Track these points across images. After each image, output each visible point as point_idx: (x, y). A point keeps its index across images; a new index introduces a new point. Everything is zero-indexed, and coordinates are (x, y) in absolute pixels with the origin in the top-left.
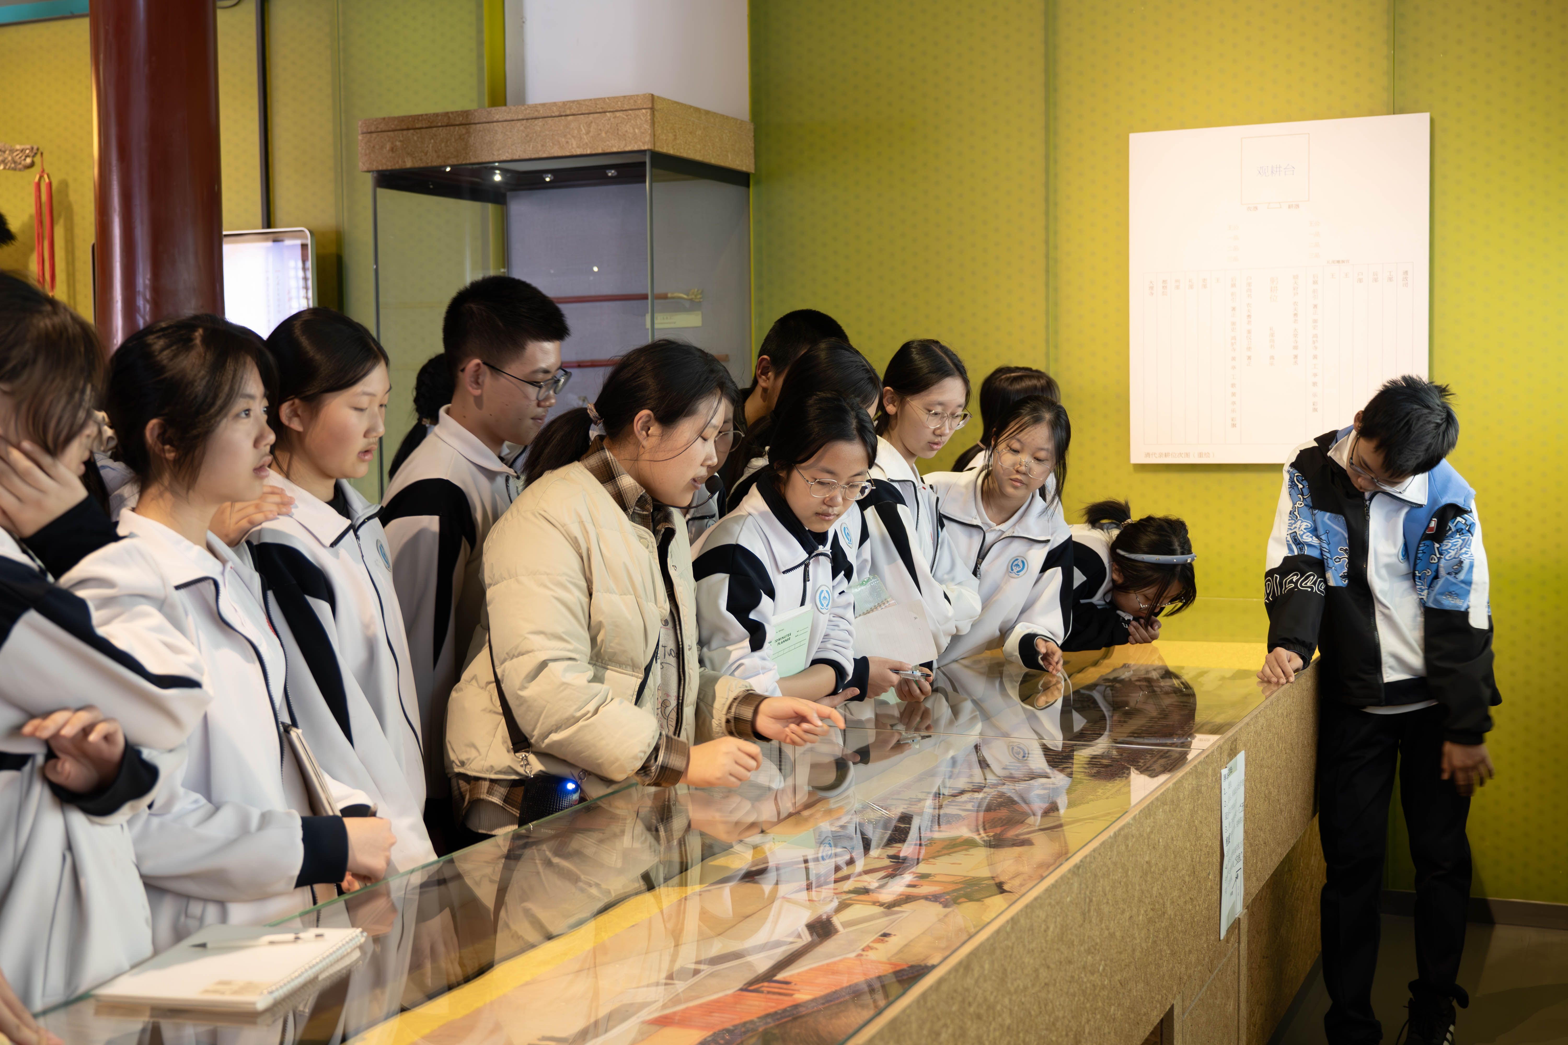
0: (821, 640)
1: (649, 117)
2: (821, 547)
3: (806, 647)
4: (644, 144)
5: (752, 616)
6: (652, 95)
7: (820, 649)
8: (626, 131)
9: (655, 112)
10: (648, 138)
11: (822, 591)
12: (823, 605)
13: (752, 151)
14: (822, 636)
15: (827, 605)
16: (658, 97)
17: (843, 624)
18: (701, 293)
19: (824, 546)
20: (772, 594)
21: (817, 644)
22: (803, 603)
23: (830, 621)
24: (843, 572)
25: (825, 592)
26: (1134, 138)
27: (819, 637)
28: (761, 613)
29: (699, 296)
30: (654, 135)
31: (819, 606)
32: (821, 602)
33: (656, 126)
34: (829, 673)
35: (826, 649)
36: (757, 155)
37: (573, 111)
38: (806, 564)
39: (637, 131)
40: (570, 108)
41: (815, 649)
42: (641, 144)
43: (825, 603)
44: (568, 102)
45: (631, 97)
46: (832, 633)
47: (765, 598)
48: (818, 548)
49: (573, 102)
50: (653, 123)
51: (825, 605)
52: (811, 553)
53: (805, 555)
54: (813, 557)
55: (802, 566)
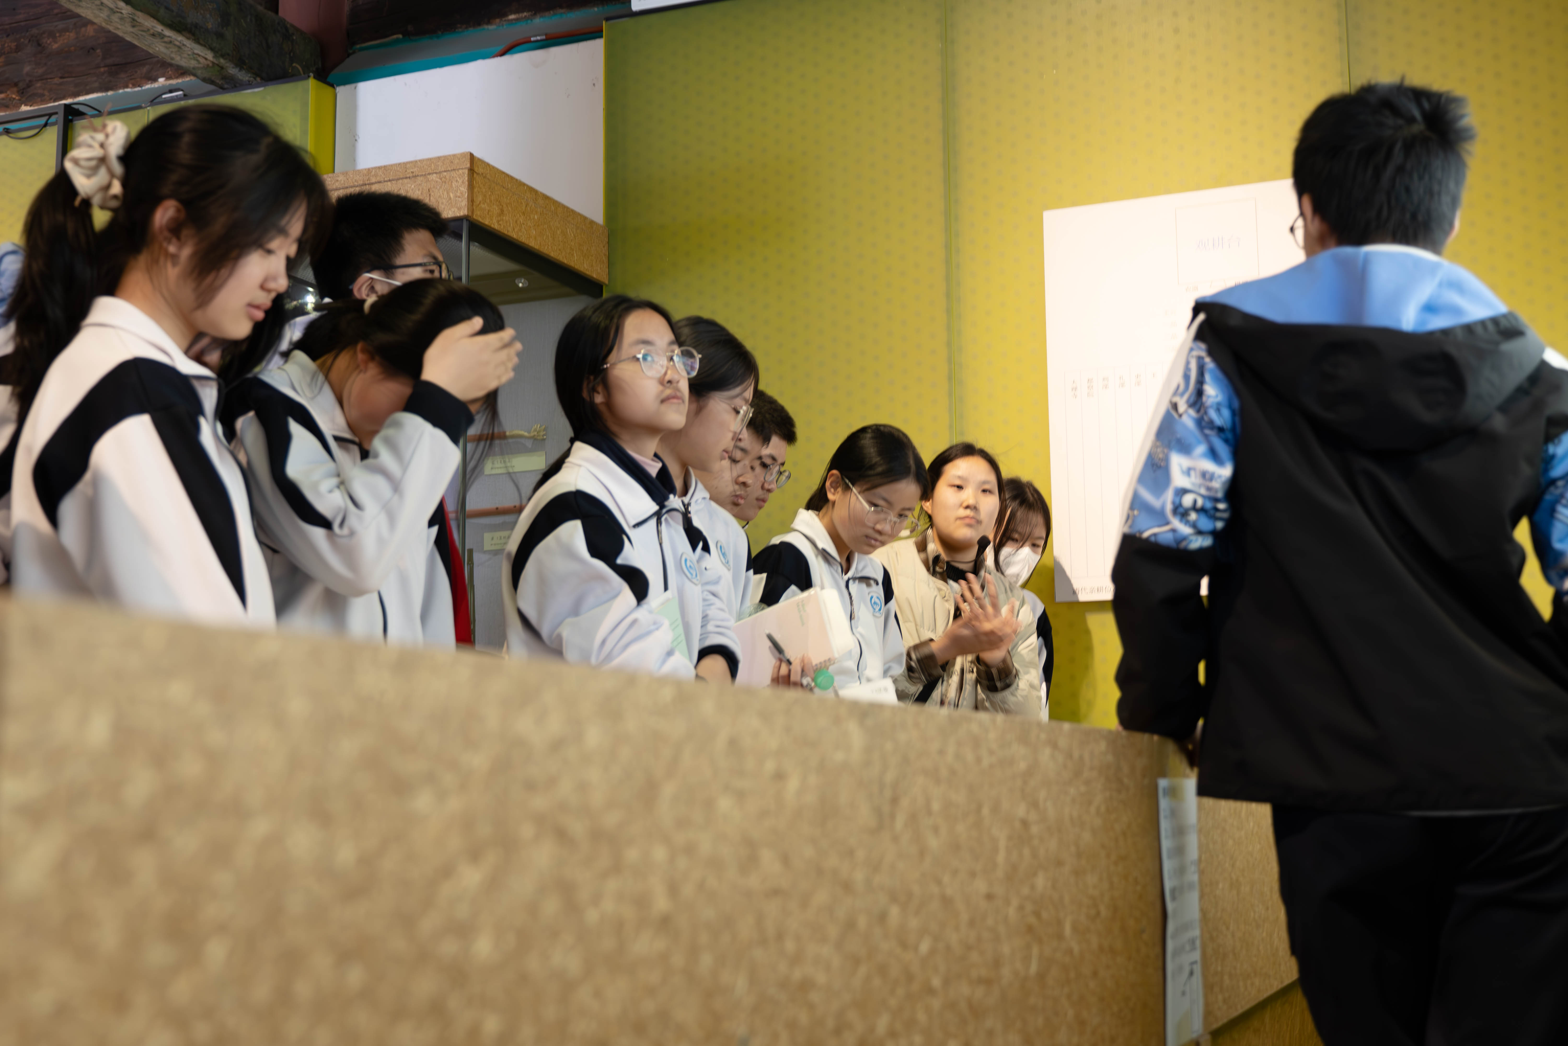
1: (467, 179)
4: (459, 209)
6: (472, 155)
8: (440, 196)
9: (475, 175)
10: (464, 203)
11: (686, 560)
12: (691, 575)
13: (605, 260)
15: (696, 576)
16: (479, 160)
18: (544, 430)
23: (704, 598)
25: (689, 560)
26: (1050, 217)
29: (542, 433)
30: (472, 201)
31: (688, 574)
32: (688, 570)
33: (476, 190)
35: (711, 633)
36: (610, 264)
37: (378, 179)
38: (657, 518)
39: (452, 195)
40: (376, 175)
42: (456, 210)
43: (693, 573)
44: (373, 168)
45: (445, 157)
46: (711, 613)
49: (379, 168)
50: (471, 187)
52: (662, 506)
53: (655, 507)
54: (664, 511)
55: (654, 521)
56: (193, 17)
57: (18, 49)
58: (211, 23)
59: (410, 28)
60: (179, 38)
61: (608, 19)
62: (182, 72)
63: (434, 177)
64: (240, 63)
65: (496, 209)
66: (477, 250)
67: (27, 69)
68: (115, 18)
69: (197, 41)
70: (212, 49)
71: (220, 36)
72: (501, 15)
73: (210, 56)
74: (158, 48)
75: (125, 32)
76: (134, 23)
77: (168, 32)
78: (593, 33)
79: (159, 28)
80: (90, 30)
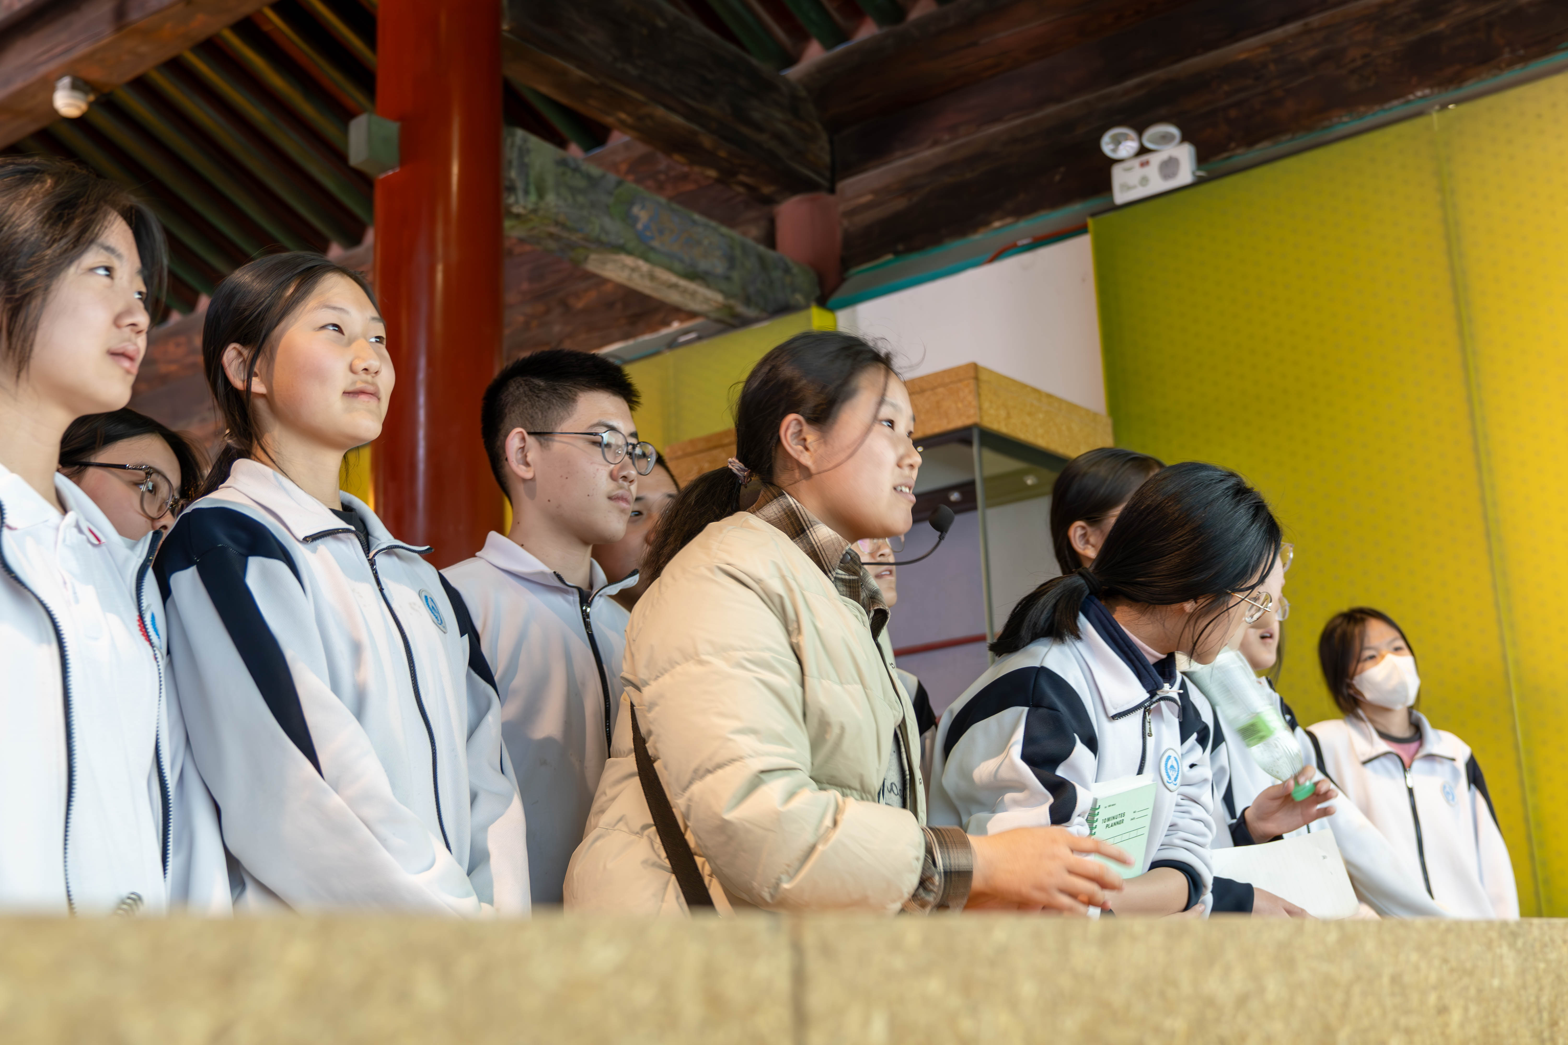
0: (1165, 833)
1: (973, 388)
2: (1167, 686)
3: (1145, 838)
4: (968, 418)
5: (1060, 772)
6: (974, 365)
7: (1164, 846)
8: (948, 408)
9: (980, 383)
10: (971, 411)
11: (1169, 757)
12: (1169, 777)
14: (1167, 827)
15: (1176, 779)
16: (982, 368)
17: (1197, 811)
19: (1172, 686)
20: (1092, 744)
21: (1160, 838)
22: (1140, 771)
23: (1178, 805)
24: (1195, 736)
25: (1172, 759)
27: (1163, 828)
28: (1074, 769)
30: (979, 407)
31: (1166, 778)
32: (1167, 772)
33: (982, 398)
34: (1178, 882)
35: (1172, 846)
38: (1145, 708)
39: (960, 405)
41: (1157, 846)
42: (965, 419)
43: (1173, 774)
45: (952, 370)
46: (1181, 822)
47: (1080, 750)
48: (1162, 687)
50: (978, 395)
51: (1173, 778)
52: (1152, 694)
53: (1144, 695)
54: (1154, 699)
55: (1141, 712)
56: (703, 265)
57: (548, 312)
58: (720, 268)
59: (900, 247)
60: (692, 286)
61: (1093, 215)
62: (692, 315)
63: (941, 390)
64: (748, 301)
65: (1003, 413)
66: (989, 455)
67: (557, 328)
68: (635, 276)
69: (708, 286)
70: (721, 291)
71: (728, 279)
72: (986, 223)
73: (719, 298)
74: (674, 297)
75: (644, 286)
76: (652, 277)
77: (683, 283)
78: (1080, 230)
79: (674, 279)
80: (609, 287)
